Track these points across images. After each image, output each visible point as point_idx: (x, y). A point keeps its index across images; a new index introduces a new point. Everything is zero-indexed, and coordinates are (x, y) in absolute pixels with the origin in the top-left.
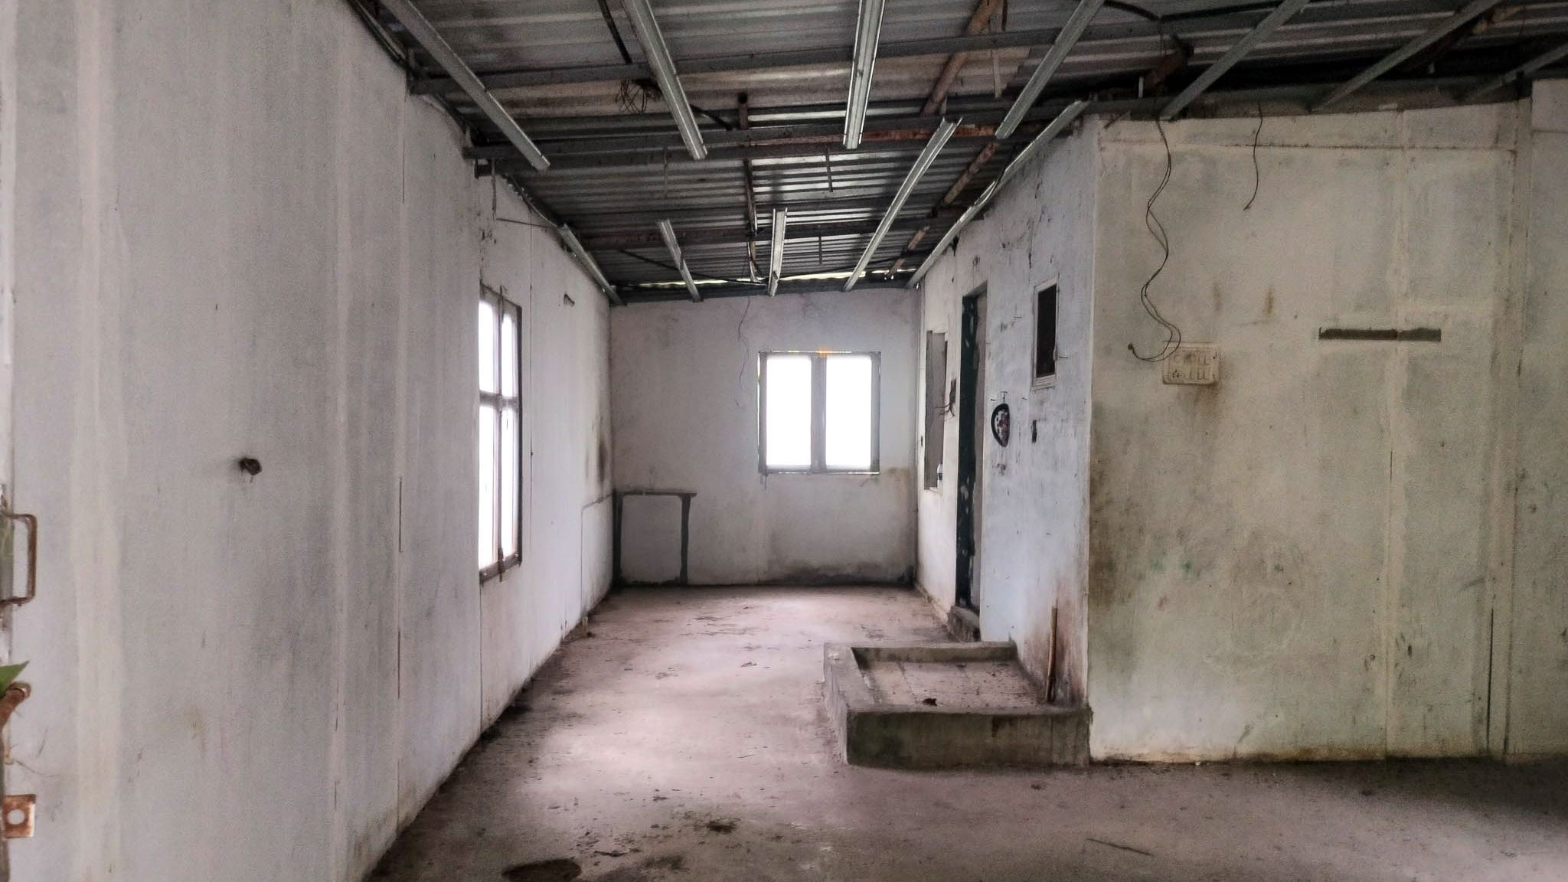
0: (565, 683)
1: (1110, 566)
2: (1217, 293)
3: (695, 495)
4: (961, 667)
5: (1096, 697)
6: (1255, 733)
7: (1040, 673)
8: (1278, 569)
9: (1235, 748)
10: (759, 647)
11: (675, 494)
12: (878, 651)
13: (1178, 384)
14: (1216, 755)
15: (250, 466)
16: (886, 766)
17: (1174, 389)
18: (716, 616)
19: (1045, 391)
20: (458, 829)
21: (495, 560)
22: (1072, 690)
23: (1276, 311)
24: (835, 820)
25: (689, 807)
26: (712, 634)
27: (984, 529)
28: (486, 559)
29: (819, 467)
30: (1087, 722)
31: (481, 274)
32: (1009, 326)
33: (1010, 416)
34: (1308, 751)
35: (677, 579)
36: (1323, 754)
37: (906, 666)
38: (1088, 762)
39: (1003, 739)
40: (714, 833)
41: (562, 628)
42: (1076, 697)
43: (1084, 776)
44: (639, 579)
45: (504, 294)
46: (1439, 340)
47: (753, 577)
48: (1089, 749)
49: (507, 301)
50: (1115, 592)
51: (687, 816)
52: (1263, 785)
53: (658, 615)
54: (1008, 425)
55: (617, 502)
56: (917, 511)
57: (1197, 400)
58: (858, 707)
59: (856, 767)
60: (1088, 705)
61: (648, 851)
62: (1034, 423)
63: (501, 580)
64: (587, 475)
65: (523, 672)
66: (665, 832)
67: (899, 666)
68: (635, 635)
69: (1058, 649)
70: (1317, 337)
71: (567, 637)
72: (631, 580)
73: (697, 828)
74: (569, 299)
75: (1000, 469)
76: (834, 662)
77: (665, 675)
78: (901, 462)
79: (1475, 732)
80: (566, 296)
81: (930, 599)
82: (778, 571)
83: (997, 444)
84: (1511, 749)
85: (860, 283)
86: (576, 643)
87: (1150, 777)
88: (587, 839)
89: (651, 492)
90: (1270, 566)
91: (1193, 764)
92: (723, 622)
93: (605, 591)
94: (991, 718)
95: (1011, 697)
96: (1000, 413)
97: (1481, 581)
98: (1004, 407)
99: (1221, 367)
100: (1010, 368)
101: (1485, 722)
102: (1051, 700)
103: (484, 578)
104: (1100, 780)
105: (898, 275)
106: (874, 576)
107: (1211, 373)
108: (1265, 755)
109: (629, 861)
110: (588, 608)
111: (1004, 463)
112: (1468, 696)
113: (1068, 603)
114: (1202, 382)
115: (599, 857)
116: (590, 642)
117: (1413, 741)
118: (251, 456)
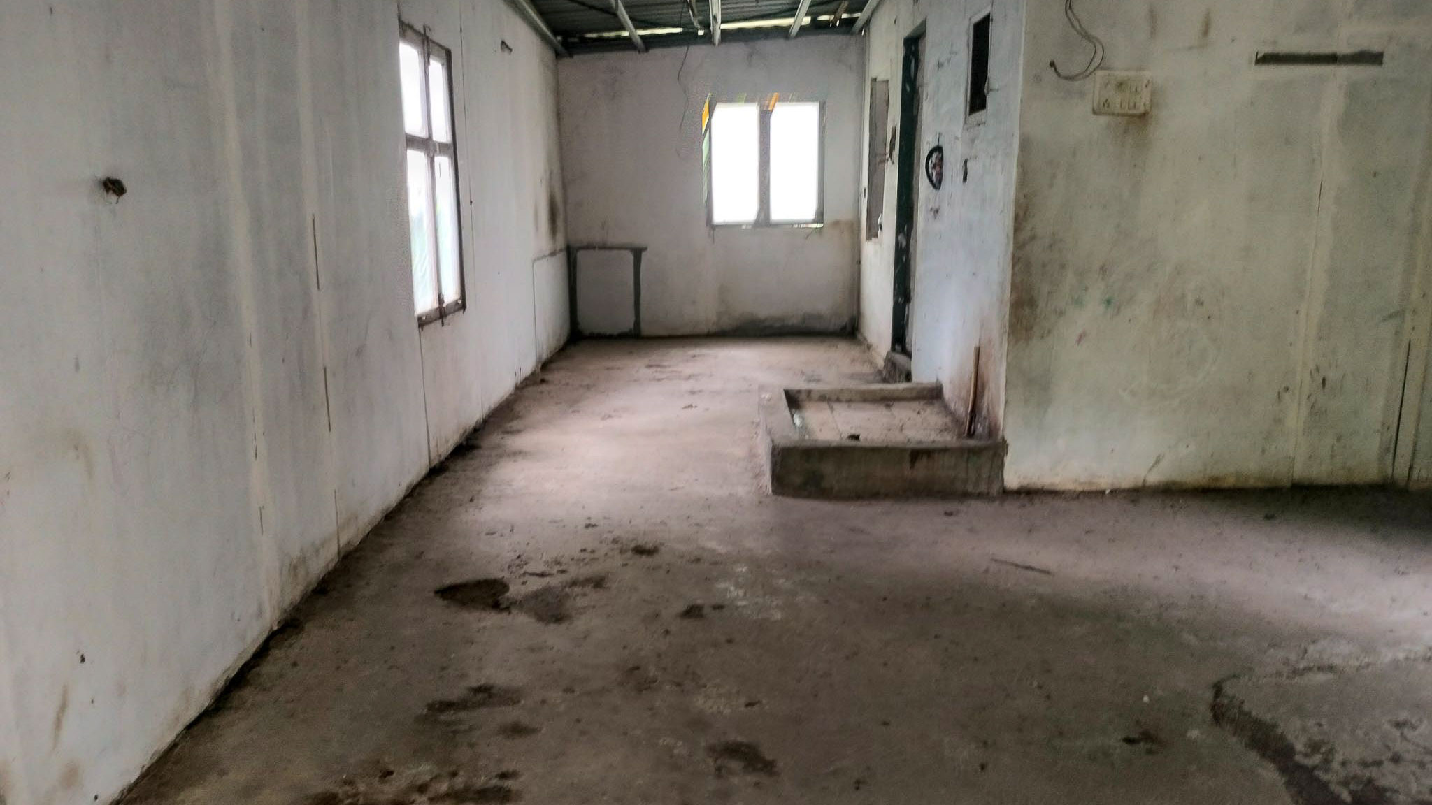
0: (515, 424)
1: (1032, 303)
2: (1153, 16)
3: (645, 249)
4: (888, 406)
5: (1011, 431)
6: (1164, 464)
7: (962, 410)
8: (1199, 303)
9: (1145, 477)
10: (700, 391)
11: (626, 249)
12: (809, 392)
13: (1109, 114)
14: (1126, 484)
15: (114, 186)
16: (809, 496)
17: (1103, 120)
18: (665, 364)
19: (977, 128)
20: (398, 552)
21: (436, 305)
22: (990, 424)
23: (1213, 33)
24: (754, 544)
25: (617, 533)
26: (659, 380)
27: (917, 277)
28: (424, 302)
29: (763, 220)
30: (1002, 454)
31: (399, 10)
32: (946, 64)
33: (944, 159)
34: (1216, 479)
35: (631, 330)
36: (1230, 482)
37: (836, 406)
38: (1001, 491)
39: (921, 470)
40: (637, 556)
41: (515, 374)
42: (992, 431)
43: (997, 503)
44: (596, 331)
45: (427, 34)
46: (1381, 63)
47: (703, 328)
48: (1002, 480)
49: (433, 42)
50: (1035, 329)
51: (615, 541)
52: (1169, 510)
53: (610, 364)
54: (941, 167)
55: (571, 257)
56: (859, 262)
57: (1126, 132)
58: (782, 442)
59: (780, 498)
60: (1003, 438)
61: (574, 572)
62: (966, 162)
63: (443, 324)
64: (537, 228)
65: (475, 414)
66: (592, 556)
67: (829, 406)
68: (587, 381)
69: (979, 387)
70: (1254, 62)
71: (522, 383)
72: (587, 332)
73: (622, 551)
74: (507, 46)
75: (932, 213)
76: (765, 402)
77: (610, 416)
78: (846, 215)
79: (1381, 459)
80: (503, 43)
81: (869, 347)
82: (726, 323)
83: (931, 187)
84: (1415, 476)
85: (803, 30)
86: (531, 389)
87: (1059, 503)
88: (518, 562)
89: (604, 247)
90: (1190, 299)
91: (1103, 492)
92: (671, 369)
93: (562, 343)
94: (909, 452)
95: (933, 433)
96: (934, 156)
97: (1399, 314)
98: (938, 149)
99: (1153, 93)
100: (945, 108)
101: (1392, 451)
102: (971, 435)
103: (423, 322)
104: (1011, 507)
105: (844, 22)
106: (818, 326)
107: (1142, 103)
108: (1174, 483)
109: (555, 581)
110: (545, 357)
111: (937, 206)
112: (1378, 426)
113: (990, 341)
114: (1131, 112)
115: (527, 578)
116: (544, 387)
117: (1321, 471)
118: (114, 176)
